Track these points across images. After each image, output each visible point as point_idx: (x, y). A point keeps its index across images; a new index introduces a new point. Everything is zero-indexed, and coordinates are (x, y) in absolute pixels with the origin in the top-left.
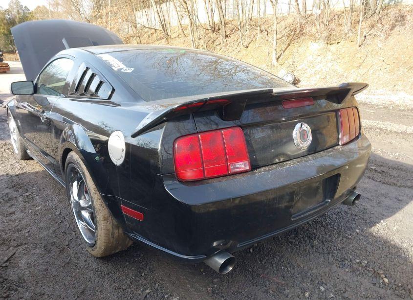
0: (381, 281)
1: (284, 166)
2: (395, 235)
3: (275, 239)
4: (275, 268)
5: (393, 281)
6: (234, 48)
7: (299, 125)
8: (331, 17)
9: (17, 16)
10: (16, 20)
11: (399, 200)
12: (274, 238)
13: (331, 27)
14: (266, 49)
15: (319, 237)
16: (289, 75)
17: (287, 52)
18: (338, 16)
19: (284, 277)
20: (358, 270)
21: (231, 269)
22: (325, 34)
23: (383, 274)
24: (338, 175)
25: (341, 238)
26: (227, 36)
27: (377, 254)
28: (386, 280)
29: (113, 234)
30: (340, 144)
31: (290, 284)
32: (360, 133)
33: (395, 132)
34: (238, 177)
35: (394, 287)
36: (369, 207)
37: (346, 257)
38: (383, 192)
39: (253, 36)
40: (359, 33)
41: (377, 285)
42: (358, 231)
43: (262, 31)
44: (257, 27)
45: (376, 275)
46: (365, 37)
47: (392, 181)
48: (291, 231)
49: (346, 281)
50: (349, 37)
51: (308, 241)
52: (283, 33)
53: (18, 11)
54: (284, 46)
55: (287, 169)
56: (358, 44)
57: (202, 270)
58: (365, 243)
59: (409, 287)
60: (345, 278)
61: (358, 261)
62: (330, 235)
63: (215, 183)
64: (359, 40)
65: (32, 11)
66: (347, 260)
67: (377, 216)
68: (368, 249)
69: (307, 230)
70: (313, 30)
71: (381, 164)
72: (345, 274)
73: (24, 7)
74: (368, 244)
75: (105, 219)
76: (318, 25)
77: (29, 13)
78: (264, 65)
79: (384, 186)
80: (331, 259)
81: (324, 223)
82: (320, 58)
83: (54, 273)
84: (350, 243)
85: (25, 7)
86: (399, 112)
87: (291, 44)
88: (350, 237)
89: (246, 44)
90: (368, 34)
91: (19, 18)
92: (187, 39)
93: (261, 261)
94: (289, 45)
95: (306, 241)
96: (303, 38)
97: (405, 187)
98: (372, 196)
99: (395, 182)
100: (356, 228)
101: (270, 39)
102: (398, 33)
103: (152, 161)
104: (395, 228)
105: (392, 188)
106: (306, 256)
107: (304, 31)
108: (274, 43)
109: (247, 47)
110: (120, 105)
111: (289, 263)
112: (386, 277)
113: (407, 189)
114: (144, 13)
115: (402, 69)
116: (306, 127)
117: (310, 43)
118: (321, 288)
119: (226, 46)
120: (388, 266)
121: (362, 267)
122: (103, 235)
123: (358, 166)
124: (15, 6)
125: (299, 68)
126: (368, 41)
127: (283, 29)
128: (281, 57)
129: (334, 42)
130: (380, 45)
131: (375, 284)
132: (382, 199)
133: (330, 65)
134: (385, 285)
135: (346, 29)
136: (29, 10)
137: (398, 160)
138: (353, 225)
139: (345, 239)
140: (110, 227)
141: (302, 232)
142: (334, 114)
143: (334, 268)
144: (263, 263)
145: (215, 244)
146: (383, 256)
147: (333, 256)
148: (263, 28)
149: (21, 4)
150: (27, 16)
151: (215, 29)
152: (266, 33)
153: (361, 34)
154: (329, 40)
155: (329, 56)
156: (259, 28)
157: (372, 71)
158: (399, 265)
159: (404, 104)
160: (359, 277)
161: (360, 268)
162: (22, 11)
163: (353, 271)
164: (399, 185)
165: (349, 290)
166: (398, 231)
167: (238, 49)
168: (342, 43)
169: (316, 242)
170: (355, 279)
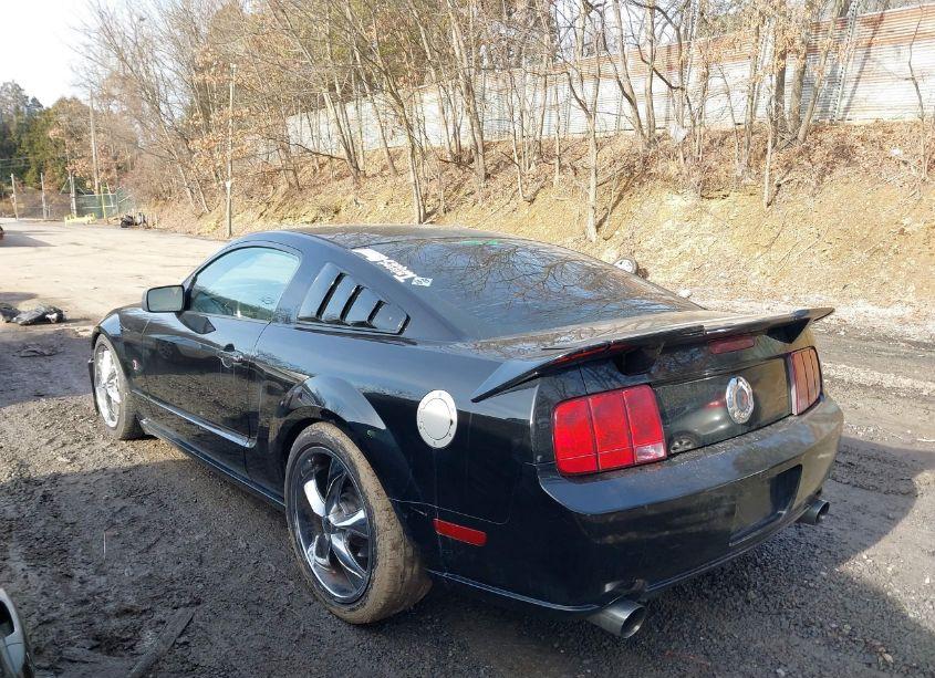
0: (881, 659)
1: (716, 451)
2: (890, 581)
3: (677, 590)
4: (688, 640)
5: (900, 659)
6: (504, 201)
7: (733, 381)
8: (707, 143)
9: (15, 119)
10: (11, 129)
11: (888, 518)
12: (674, 588)
13: (708, 163)
14: (574, 207)
15: (755, 586)
16: (626, 262)
17: (617, 213)
18: (722, 140)
19: (708, 655)
20: (838, 642)
21: (637, 628)
22: (697, 177)
23: (883, 646)
24: (799, 468)
25: (794, 587)
26: (487, 176)
27: (866, 614)
28: (889, 658)
29: (403, 575)
30: (795, 412)
31: (722, 667)
32: (821, 393)
33: (861, 385)
34: (649, 469)
35: (904, 668)
36: (835, 530)
37: (812, 620)
38: (857, 503)
39: (543, 177)
40: (767, 178)
41: (874, 666)
42: (824, 573)
43: (562, 168)
44: (552, 158)
45: (871, 649)
46: (779, 186)
47: (870, 481)
48: (702, 576)
49: (820, 661)
50: (745, 185)
51: (737, 593)
52: (609, 172)
53: (17, 108)
54: (611, 199)
55: (723, 456)
56: (766, 200)
57: (556, 645)
58: (840, 596)
59: (931, 668)
60: (817, 655)
61: (834, 626)
62: (775, 582)
63: (616, 478)
64: (766, 192)
65: (49, 109)
66: (814, 624)
67: (853, 547)
68: (848, 605)
69: (731, 572)
70: (673, 169)
71: (845, 449)
72: (813, 648)
73: (30, 99)
74: (846, 596)
75: (395, 547)
76: (682, 160)
77: (40, 113)
78: (570, 240)
79: (857, 492)
80: (786, 623)
81: (759, 560)
82: (689, 225)
83: (285, 653)
84: (813, 596)
85: (34, 100)
86: (860, 343)
87: (626, 196)
88: (812, 585)
89: (529, 193)
90: (785, 180)
91: (19, 124)
92: (400, 180)
93: (661, 629)
94: (621, 197)
95: (732, 593)
96: (651, 184)
97: (897, 494)
98: (838, 511)
99: (876, 484)
100: (821, 568)
101: (583, 185)
102: (846, 180)
103: (517, 441)
104: (890, 569)
105: (873, 497)
106: (739, 619)
107: (653, 170)
108: (592, 194)
109: (532, 201)
110: (415, 344)
111: (711, 631)
112: (887, 652)
113: (900, 497)
114: (305, 121)
115: (857, 253)
116: (744, 384)
117: (665, 195)
118: (779, 671)
119: (487, 197)
120: (887, 634)
121: (843, 636)
122: (387, 576)
123: (822, 456)
124: (10, 98)
125: (645, 246)
126: (785, 195)
127: (607, 163)
128: (606, 224)
129: (716, 194)
130: (810, 202)
131: (870, 665)
132: (857, 515)
133: (710, 240)
134: (888, 666)
135: (738, 168)
136: (40, 106)
137: (874, 441)
138: (814, 564)
139: (803, 589)
140: (400, 562)
141: (722, 577)
142: (782, 361)
143: (795, 639)
144: (665, 631)
145: (608, 588)
146: (876, 616)
147: (787, 618)
148: (565, 161)
149: (25, 93)
150: (36, 120)
151: (461, 160)
152: (571, 173)
153: (771, 181)
154: (706, 190)
155: (707, 222)
156: (556, 161)
157: (795, 257)
158: (906, 632)
159: (868, 325)
160: (840, 654)
161: (840, 638)
162: (26, 110)
163: (829, 644)
164: (884, 489)
165: (827, 674)
166: (896, 574)
167: (513, 204)
168: (733, 196)
169: (752, 594)
170: (834, 657)
